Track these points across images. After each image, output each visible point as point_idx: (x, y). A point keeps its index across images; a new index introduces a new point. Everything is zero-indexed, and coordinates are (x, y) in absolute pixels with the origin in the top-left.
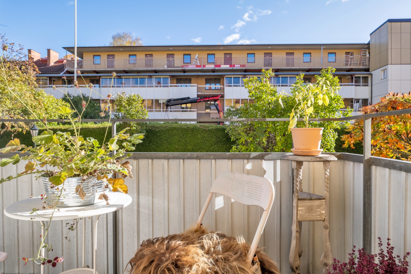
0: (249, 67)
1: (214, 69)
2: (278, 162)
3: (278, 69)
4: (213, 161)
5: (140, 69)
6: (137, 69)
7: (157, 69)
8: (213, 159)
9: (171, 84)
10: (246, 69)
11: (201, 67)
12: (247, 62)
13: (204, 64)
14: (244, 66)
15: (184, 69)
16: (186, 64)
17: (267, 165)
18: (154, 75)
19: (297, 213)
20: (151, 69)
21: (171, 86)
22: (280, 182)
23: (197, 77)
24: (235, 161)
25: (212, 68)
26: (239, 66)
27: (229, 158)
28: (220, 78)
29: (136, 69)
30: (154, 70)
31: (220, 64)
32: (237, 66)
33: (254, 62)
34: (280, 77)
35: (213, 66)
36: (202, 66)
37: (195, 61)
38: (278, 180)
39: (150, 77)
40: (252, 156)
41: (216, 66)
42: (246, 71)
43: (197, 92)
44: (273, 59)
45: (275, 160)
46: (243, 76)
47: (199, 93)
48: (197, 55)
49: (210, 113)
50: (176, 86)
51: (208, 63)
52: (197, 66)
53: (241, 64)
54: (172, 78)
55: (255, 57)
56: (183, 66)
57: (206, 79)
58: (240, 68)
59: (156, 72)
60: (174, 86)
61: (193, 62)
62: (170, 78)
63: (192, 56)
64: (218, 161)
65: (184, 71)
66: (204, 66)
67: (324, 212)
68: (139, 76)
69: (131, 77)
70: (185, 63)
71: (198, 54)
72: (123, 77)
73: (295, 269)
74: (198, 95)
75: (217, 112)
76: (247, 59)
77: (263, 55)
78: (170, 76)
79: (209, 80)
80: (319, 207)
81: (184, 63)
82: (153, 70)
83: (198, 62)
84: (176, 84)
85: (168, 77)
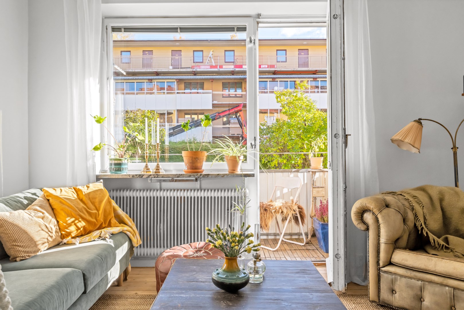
0: (279, 67)
1: (233, 71)
2: (305, 173)
3: (316, 71)
4: (274, 173)
5: (136, 71)
6: (133, 71)
7: (159, 70)
8: (274, 172)
9: (178, 90)
10: (275, 71)
11: (217, 68)
12: (276, 61)
13: (221, 64)
14: (273, 66)
15: (194, 70)
16: (197, 64)
17: (300, 175)
18: (155, 79)
19: (313, 193)
20: (151, 71)
21: (178, 93)
22: (307, 183)
23: (212, 81)
24: (284, 173)
25: (232, 70)
26: (267, 66)
27: (282, 172)
28: (242, 82)
29: (131, 71)
30: (156, 72)
31: (241, 64)
32: (264, 66)
33: (286, 61)
34: (319, 81)
35: (233, 67)
36: (218, 66)
37: (208, 60)
38: (306, 182)
39: (150, 81)
40: (293, 171)
41: (237, 66)
42: (275, 73)
43: (213, 101)
44: (309, 58)
45: (304, 172)
46: (271, 80)
47: (215, 102)
48: (211, 53)
49: (229, 128)
50: (185, 93)
51: (225, 62)
52: (212, 67)
53: (269, 64)
54: (179, 83)
55: (286, 55)
56: (192, 67)
57: (223, 82)
58: (268, 69)
59: (157, 74)
60: (182, 93)
61: (206, 61)
62: (177, 82)
63: (205, 54)
64: (276, 173)
65: (195, 73)
66: (221, 67)
67: (324, 193)
68: (136, 79)
70: (197, 62)
71: (213, 51)
73: (312, 217)
74: (213, 104)
75: (239, 126)
76: (276, 58)
77: (297, 53)
78: (176, 79)
79: (227, 84)
80: (322, 191)
81: (194, 62)
82: (154, 72)
83: (213, 61)
84: (184, 90)
85: (174, 81)
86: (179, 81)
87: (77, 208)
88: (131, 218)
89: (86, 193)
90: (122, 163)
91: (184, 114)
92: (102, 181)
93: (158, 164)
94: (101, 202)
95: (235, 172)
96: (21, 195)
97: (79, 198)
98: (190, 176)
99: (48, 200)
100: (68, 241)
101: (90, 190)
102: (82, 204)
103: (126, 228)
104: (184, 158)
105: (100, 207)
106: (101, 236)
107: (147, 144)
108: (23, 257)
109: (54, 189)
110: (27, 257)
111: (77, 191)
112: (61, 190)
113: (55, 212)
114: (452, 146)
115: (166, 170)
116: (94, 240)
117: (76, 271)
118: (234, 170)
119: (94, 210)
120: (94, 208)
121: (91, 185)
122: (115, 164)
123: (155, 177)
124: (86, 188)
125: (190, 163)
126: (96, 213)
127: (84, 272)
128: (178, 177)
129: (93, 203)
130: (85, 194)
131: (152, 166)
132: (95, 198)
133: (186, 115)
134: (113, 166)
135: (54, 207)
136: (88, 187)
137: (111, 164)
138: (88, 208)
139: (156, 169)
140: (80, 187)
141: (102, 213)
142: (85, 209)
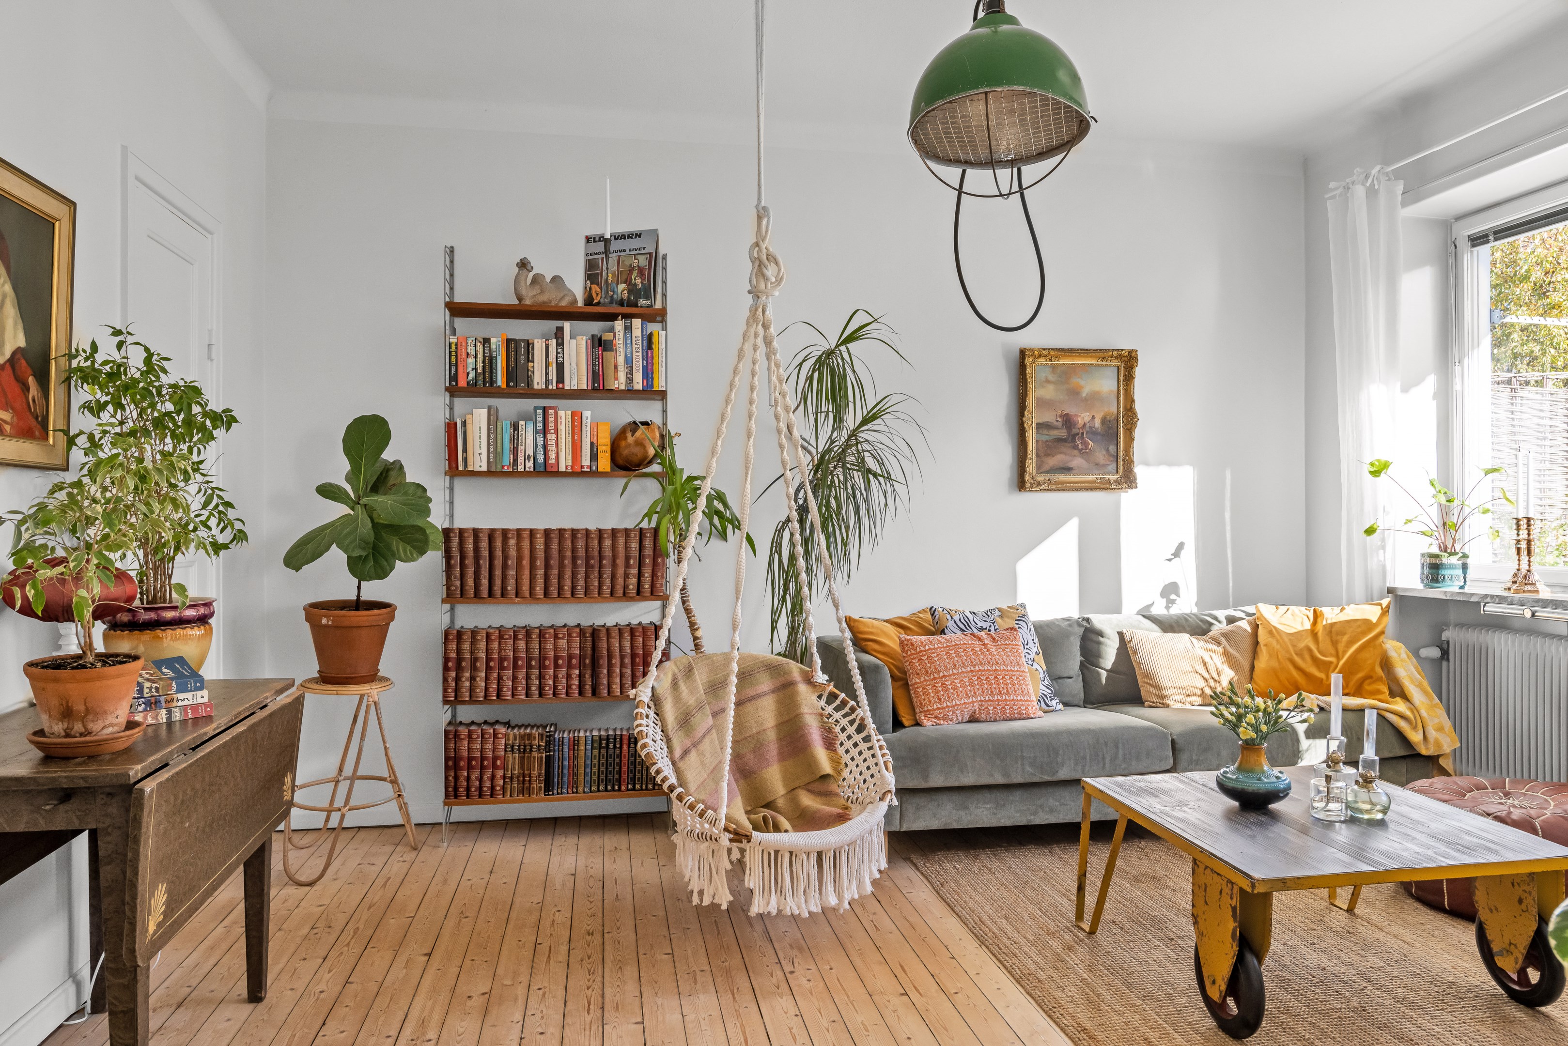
87: (1295, 646)
89: (1329, 622)
92: (1387, 601)
97: (1312, 630)
99: (1257, 628)
103: (1402, 708)
106: (1304, 703)
109: (1276, 608)
110: (1159, 705)
111: (1317, 617)
112: (1286, 610)
113: (1258, 648)
119: (1331, 655)
120: (1332, 652)
121: (1350, 607)
122: (1429, 566)
124: (1337, 610)
126: (1331, 663)
127: (1175, 737)
129: (1334, 643)
130: (1328, 626)
132: (1344, 633)
134: (1427, 571)
135: (1258, 640)
136: (1341, 609)
138: (1319, 651)
140: (1327, 610)
141: (1344, 665)
142: (1310, 650)
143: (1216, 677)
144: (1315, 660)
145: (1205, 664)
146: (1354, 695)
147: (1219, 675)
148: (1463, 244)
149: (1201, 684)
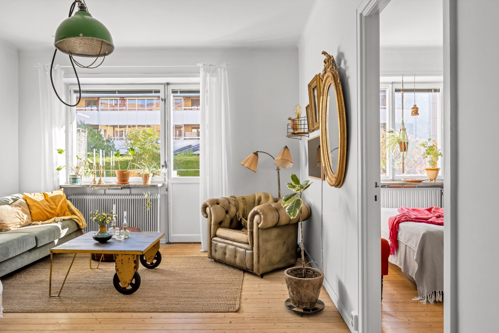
9: (185, 107)
21: (185, 109)
50: (191, 109)
54: (186, 100)
60: (189, 109)
62: (184, 99)
69: (136, 98)
72: (127, 99)
78: (183, 97)
84: (192, 107)
85: (182, 98)
86: (186, 98)
87: (43, 204)
88: (80, 211)
89: (50, 196)
90: (77, 178)
91: (191, 128)
92: (62, 189)
93: (100, 179)
94: (59, 201)
95: (146, 184)
96: (9, 197)
97: (46, 199)
98: (118, 186)
99: (26, 200)
100: (35, 223)
101: (53, 195)
102: (47, 203)
103: (75, 217)
104: (117, 175)
105: (58, 204)
106: (56, 220)
107: (94, 166)
108: (6, 229)
109: (30, 194)
110: (8, 230)
111: (45, 195)
112: (35, 194)
113: (30, 207)
114: (277, 169)
115: (106, 182)
116: (51, 223)
117: (30, 235)
118: (146, 183)
119: (54, 206)
120: (55, 205)
121: (54, 192)
122: (73, 179)
123: (96, 187)
124: (51, 193)
125: (120, 178)
126: (55, 208)
127: (36, 236)
128: (111, 187)
129: (54, 202)
130: (50, 198)
131: (97, 179)
132: (56, 199)
133: (193, 129)
134: (71, 180)
135: (29, 204)
136: (52, 192)
137: (70, 179)
138: (51, 205)
139: (99, 182)
140: (47, 193)
141: (59, 208)
142: (48, 205)
143: (22, 217)
144: (51, 208)
145: (18, 214)
146: (63, 216)
147: (23, 217)
148: (72, 92)
149: (19, 221)
